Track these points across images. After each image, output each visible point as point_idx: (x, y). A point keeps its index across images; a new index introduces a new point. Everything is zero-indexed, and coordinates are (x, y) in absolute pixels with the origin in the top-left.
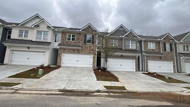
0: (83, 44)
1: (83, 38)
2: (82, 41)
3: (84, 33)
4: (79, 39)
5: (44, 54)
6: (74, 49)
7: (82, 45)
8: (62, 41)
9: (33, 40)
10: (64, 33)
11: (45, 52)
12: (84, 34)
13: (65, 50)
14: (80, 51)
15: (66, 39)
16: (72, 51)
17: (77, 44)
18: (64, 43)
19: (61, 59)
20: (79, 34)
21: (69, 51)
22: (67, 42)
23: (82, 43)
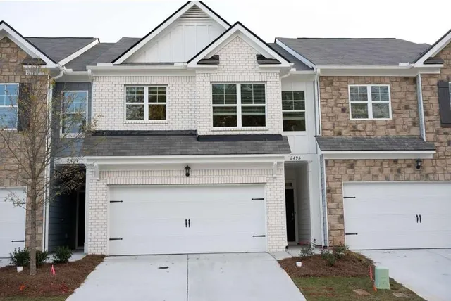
0: (438, 132)
1: (434, 100)
2: (431, 118)
3: (431, 76)
4: (407, 107)
5: (257, 193)
6: (395, 161)
7: (431, 137)
8: (329, 125)
9: (201, 132)
10: (331, 83)
11: (262, 185)
12: (434, 82)
13: (352, 166)
14: (429, 169)
15: (344, 110)
16: (387, 171)
17: (404, 134)
18: (340, 134)
19: (342, 217)
20: (404, 84)
21: (375, 170)
22: (354, 128)
23: (431, 129)
